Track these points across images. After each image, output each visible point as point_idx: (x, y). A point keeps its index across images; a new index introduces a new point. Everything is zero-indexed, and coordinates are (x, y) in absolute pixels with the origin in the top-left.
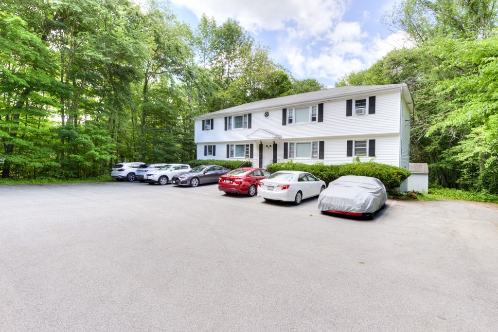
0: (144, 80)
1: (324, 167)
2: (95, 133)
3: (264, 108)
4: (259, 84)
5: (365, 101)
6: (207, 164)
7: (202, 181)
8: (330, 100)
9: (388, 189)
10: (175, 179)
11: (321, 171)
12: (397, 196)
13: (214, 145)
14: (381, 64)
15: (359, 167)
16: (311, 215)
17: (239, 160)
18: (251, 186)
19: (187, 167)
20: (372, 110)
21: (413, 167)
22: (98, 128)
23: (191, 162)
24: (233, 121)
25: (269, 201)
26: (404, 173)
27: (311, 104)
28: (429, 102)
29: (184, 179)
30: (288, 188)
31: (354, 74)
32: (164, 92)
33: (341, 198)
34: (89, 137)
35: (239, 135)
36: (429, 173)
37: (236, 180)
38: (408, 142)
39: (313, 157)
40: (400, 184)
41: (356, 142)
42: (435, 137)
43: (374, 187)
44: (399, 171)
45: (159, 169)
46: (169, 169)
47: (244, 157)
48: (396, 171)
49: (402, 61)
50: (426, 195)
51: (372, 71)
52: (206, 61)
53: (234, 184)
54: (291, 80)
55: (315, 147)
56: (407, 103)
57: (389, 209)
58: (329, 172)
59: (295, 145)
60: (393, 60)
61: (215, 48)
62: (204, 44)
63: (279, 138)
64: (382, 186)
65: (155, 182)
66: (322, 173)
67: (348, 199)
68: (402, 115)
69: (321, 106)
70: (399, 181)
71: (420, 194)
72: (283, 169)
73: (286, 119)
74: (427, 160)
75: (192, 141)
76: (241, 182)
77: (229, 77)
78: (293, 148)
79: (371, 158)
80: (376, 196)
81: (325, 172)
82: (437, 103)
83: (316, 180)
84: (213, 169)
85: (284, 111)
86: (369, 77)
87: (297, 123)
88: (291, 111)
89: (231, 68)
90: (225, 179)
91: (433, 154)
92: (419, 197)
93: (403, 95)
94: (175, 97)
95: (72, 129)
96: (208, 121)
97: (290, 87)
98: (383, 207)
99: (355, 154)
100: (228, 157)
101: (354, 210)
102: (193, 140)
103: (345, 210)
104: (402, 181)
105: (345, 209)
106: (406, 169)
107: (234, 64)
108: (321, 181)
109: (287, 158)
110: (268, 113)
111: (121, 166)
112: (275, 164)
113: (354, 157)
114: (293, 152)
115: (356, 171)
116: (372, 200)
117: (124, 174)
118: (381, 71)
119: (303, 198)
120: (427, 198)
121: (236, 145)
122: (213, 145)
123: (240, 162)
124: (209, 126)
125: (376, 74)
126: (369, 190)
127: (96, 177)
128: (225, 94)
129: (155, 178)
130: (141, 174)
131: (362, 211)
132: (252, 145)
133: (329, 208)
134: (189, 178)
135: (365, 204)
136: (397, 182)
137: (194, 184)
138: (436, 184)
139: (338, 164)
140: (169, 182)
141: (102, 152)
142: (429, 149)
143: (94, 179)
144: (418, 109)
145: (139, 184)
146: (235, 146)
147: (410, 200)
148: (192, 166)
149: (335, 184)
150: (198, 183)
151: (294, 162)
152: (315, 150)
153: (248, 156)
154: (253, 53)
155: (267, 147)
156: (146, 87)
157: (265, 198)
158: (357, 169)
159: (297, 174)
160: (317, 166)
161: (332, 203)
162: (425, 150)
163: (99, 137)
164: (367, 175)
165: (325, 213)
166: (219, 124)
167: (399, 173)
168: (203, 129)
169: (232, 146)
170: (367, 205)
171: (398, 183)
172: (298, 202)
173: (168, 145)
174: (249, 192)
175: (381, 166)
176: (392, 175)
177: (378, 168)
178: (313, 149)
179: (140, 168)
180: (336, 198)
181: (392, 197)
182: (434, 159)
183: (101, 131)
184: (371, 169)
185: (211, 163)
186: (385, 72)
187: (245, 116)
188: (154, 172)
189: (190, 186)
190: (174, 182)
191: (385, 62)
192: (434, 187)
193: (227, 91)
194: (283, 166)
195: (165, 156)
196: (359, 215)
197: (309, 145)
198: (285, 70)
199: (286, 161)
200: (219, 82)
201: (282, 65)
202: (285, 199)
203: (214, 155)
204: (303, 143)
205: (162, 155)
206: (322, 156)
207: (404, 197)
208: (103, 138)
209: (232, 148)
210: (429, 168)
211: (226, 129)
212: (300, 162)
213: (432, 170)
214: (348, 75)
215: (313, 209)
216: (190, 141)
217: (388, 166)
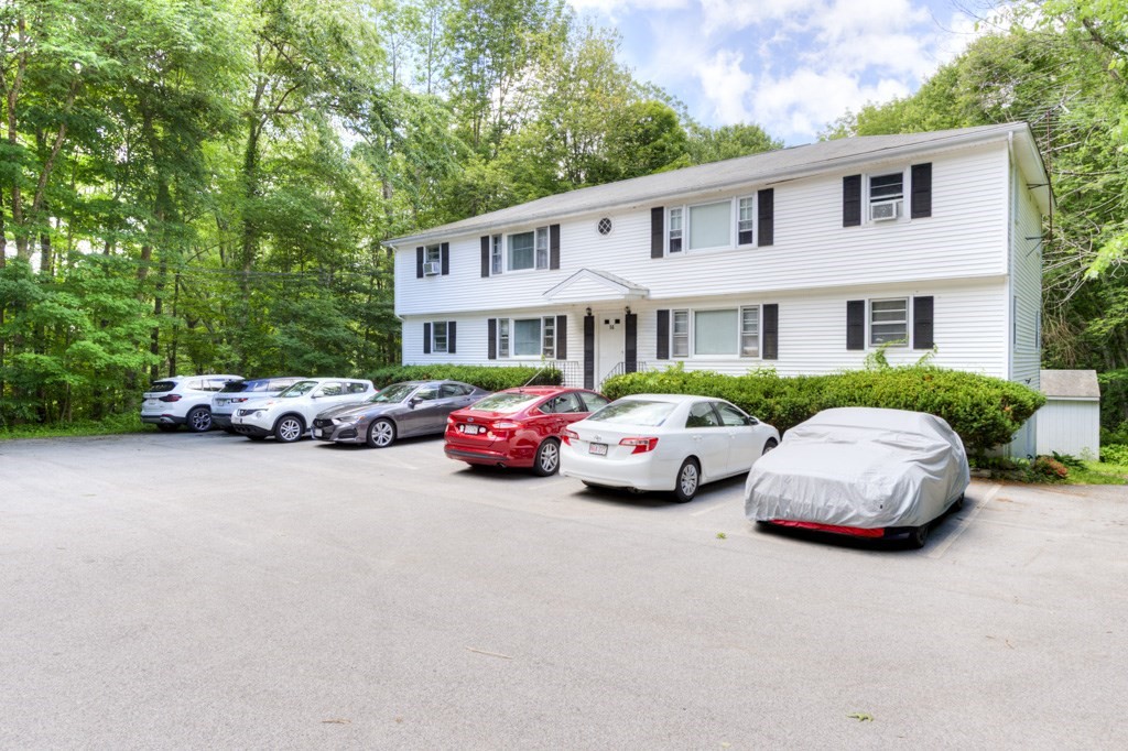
0: (246, 132)
1: (776, 382)
2: (96, 290)
3: (595, 208)
4: (591, 143)
5: (898, 177)
6: (429, 377)
7: (404, 428)
8: (792, 179)
9: (974, 451)
10: (323, 422)
11: (767, 394)
12: (1001, 472)
13: (452, 320)
14: (952, 77)
15: (882, 381)
16: (722, 537)
17: (523, 364)
18: (545, 442)
19: (366, 387)
20: (922, 207)
21: (1052, 381)
22: (104, 274)
23: (383, 372)
24: (505, 249)
25: (597, 492)
26: (1026, 398)
27: (736, 193)
28: (1098, 185)
29: (345, 425)
30: (651, 449)
31: (872, 108)
32: (306, 167)
33: (816, 479)
34: (76, 302)
35: (522, 290)
36: (1102, 400)
37: (495, 426)
38: (1036, 305)
39: (745, 353)
40: (1010, 434)
41: (875, 305)
42: (1119, 290)
43: (926, 443)
44: (1009, 392)
45: (279, 393)
46: (308, 395)
47: (539, 357)
48: (998, 391)
49: (1013, 67)
50: (1094, 465)
51: (925, 101)
52: (435, 77)
53: (491, 437)
54: (687, 131)
55: (750, 321)
56: (1030, 186)
57: (976, 511)
58: (792, 397)
59: (691, 316)
60: (984, 64)
61: (460, 37)
62: (428, 27)
63: (643, 296)
64: (953, 441)
65: (265, 432)
66: (771, 401)
67: (838, 483)
68: (1014, 222)
69: (766, 198)
70: (1008, 423)
71: (1076, 463)
72: (652, 390)
73: (662, 241)
74: (1096, 360)
75: (390, 311)
76: (512, 432)
77: (501, 122)
78: (686, 326)
79: (921, 353)
80: (930, 472)
81: (778, 398)
82: (1122, 186)
83: (747, 422)
84: (443, 392)
85: (657, 214)
86: (917, 116)
87: (694, 251)
88: (676, 216)
89: (508, 98)
90: (462, 421)
91: (1112, 342)
92: (1070, 473)
93: (1017, 159)
94: (340, 183)
95: (23, 277)
96: (433, 250)
97: (681, 148)
98: (959, 506)
99: (873, 341)
100: (492, 356)
101: (857, 517)
102: (393, 307)
103: (828, 517)
104: (1017, 425)
105: (830, 515)
106: (1032, 387)
107: (517, 84)
108: (762, 424)
109: (667, 357)
110: (608, 221)
111: (171, 385)
112: (630, 376)
113: (870, 350)
114: (686, 339)
115: (873, 394)
116: (918, 484)
117: (179, 410)
118: (951, 97)
119: (704, 480)
120: (1098, 475)
121: (517, 321)
122: (448, 320)
123: (525, 370)
124: (437, 266)
125: (936, 109)
126: (910, 452)
127: (99, 420)
128: (488, 171)
129: (266, 420)
130: (225, 408)
131: (884, 522)
132: (562, 320)
133: (777, 513)
134: (363, 419)
135: (892, 497)
136: (1002, 425)
137: (381, 437)
138: (1122, 433)
139: (822, 374)
140: (307, 434)
141: (116, 344)
142: (1100, 326)
143: (93, 426)
144: (1065, 209)
145: (221, 439)
146: (512, 325)
147: (1043, 482)
148: (380, 383)
149: (802, 435)
150: (390, 436)
151: (688, 369)
152: (750, 333)
153: (552, 354)
154: (573, 51)
155: (608, 326)
156: (252, 154)
157: (585, 482)
158: (875, 388)
159: (684, 403)
160: (758, 380)
161: (787, 496)
162: (1088, 330)
163: (108, 300)
164: (909, 406)
165: (767, 527)
166: (465, 257)
167: (1007, 400)
168: (420, 275)
169: (504, 322)
170: (901, 501)
171: (1005, 429)
172: (689, 494)
173: (318, 322)
174: (538, 462)
175: (952, 376)
176: (984, 403)
177: (942, 382)
178: (745, 327)
179: (225, 390)
180: (800, 479)
181: (986, 473)
182: (1116, 358)
183: (112, 282)
184: (919, 388)
185: (440, 374)
186: (962, 100)
187: (541, 231)
188: (264, 403)
189: (368, 444)
190: (319, 433)
191: (961, 71)
192: (1119, 442)
193: (493, 163)
194: (651, 382)
195: (306, 357)
196: (877, 536)
197: (732, 315)
198: (668, 100)
199: (662, 366)
200: (470, 137)
201: (659, 86)
202: (641, 484)
203: (452, 350)
204: (711, 310)
205: (298, 353)
206: (771, 350)
207: (1024, 474)
208: (119, 303)
209: (505, 328)
210: (1101, 384)
211: (485, 273)
212: (705, 368)
213: (1110, 390)
214: (855, 114)
215: (727, 515)
216: (385, 310)
217: (973, 376)
